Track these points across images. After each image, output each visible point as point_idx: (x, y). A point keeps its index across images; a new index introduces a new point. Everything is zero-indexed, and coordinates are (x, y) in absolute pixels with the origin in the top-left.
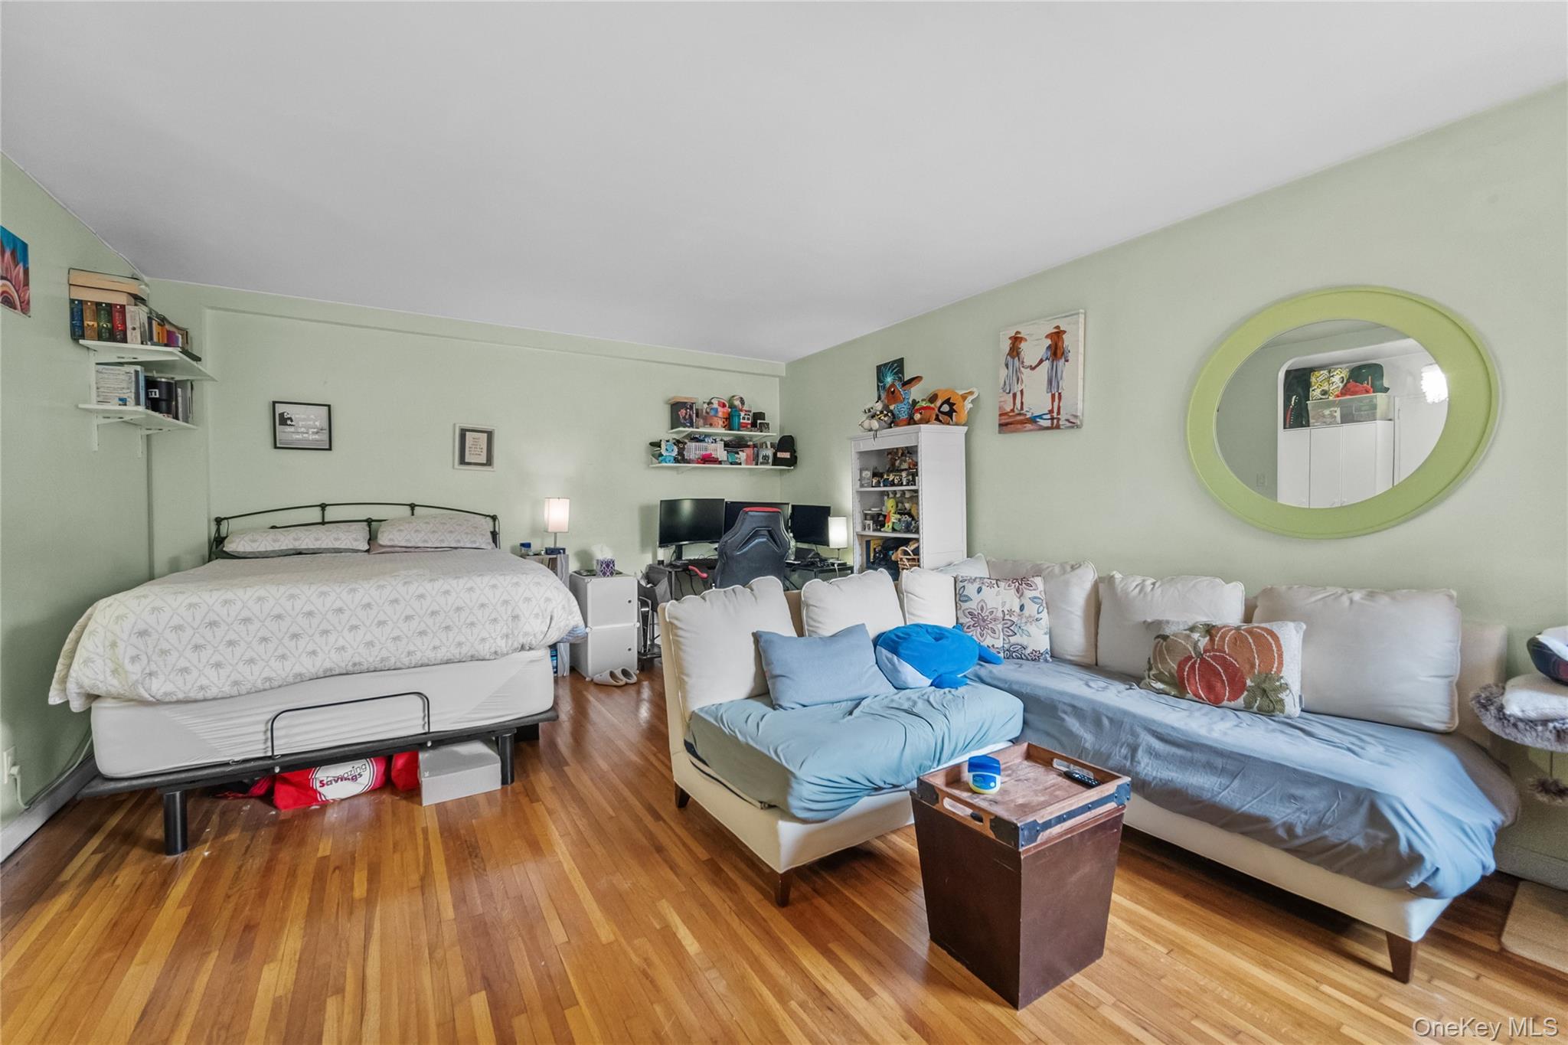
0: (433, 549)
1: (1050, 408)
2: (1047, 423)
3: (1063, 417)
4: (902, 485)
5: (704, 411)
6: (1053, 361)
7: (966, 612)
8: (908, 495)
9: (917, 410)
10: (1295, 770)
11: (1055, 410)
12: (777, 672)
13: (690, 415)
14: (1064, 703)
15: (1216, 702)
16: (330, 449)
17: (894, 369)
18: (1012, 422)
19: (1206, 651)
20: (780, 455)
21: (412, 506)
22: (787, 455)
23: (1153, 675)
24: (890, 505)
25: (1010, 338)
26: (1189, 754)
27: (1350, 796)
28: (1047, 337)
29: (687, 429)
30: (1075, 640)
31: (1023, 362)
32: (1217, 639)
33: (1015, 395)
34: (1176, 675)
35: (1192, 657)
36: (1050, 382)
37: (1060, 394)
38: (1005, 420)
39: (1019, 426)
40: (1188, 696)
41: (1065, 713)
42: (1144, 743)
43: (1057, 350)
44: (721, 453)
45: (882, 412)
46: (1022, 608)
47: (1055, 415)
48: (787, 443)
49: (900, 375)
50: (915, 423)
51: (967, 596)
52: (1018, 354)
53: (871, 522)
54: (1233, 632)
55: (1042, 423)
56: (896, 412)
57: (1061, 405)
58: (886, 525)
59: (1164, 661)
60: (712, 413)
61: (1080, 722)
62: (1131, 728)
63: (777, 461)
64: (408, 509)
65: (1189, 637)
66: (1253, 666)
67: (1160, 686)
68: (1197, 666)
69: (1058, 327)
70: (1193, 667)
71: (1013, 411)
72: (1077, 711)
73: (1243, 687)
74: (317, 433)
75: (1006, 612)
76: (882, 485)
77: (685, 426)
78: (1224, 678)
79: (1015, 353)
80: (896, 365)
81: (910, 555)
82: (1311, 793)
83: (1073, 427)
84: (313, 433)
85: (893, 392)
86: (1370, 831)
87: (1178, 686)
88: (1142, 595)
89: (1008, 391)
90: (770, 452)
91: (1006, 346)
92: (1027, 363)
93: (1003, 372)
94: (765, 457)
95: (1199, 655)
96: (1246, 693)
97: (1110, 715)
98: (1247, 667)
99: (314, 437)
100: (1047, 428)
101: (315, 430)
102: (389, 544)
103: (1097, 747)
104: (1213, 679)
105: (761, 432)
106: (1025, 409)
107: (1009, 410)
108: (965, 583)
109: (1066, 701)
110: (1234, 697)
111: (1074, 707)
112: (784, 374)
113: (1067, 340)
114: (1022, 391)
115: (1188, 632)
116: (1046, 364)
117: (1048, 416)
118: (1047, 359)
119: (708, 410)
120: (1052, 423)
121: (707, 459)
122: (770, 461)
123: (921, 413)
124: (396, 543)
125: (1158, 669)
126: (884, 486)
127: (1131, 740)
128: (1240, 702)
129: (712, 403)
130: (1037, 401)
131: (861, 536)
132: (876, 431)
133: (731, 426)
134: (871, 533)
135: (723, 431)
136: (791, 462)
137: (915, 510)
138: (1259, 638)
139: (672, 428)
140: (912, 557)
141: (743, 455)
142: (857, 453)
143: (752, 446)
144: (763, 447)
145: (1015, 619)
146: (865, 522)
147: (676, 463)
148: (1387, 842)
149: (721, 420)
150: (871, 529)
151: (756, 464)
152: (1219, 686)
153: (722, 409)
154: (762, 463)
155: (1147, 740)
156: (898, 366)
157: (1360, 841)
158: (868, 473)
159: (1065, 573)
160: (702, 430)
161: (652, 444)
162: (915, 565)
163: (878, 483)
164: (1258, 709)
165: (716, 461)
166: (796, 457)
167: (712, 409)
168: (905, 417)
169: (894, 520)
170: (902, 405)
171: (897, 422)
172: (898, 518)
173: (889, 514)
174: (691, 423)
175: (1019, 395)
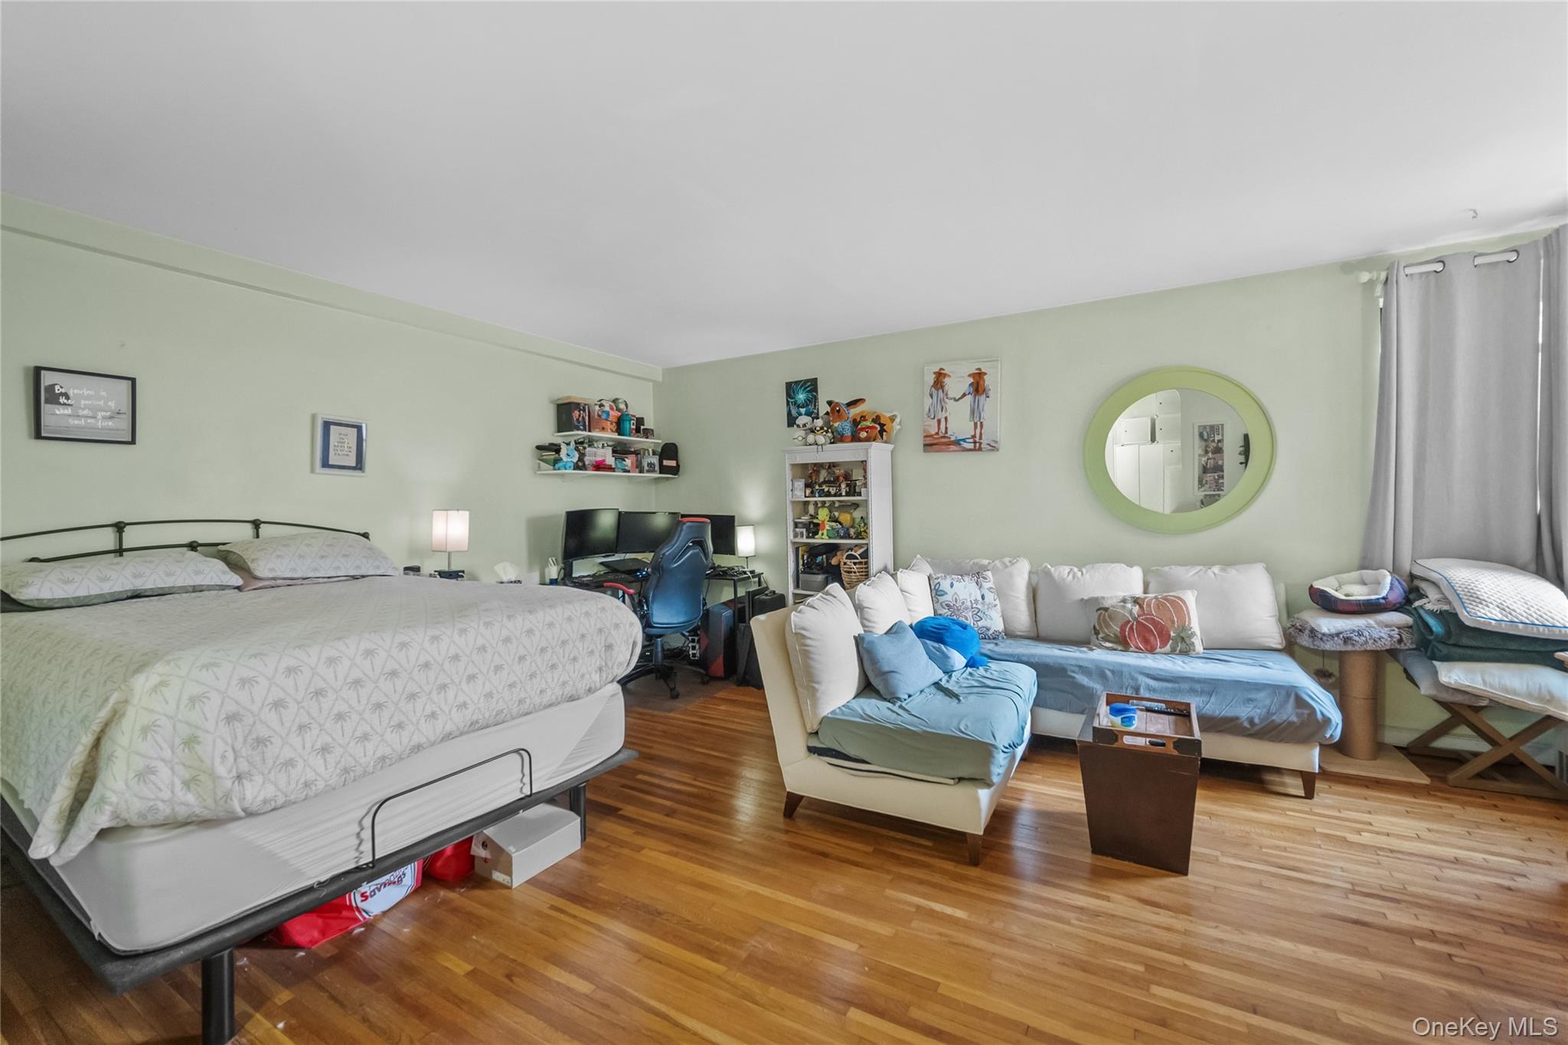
0: (325, 580)
1: (973, 434)
3: (984, 442)
4: (841, 495)
5: (596, 413)
6: (975, 396)
7: (944, 604)
8: (837, 505)
9: (862, 429)
10: (1248, 683)
11: (978, 435)
12: (886, 669)
13: (583, 417)
14: (1072, 665)
15: (1151, 650)
16: (133, 442)
17: (808, 387)
18: (936, 443)
19: (1139, 616)
20: (666, 463)
21: (256, 524)
22: (673, 463)
23: (1102, 638)
24: (823, 515)
25: (934, 373)
26: (1177, 685)
27: (1283, 692)
28: (970, 375)
29: (580, 432)
30: (1022, 619)
31: (947, 394)
32: (1145, 606)
33: (939, 421)
34: (1119, 635)
35: (1130, 621)
36: (973, 412)
37: (981, 423)
38: (929, 441)
39: (943, 447)
40: (1131, 649)
42: (1143, 684)
43: (978, 386)
44: (610, 460)
45: (822, 428)
46: (983, 597)
47: (977, 439)
48: (669, 451)
49: (814, 394)
50: (860, 440)
51: (942, 591)
52: (942, 387)
53: (804, 530)
54: (1154, 600)
55: (965, 445)
56: (840, 429)
57: (983, 432)
58: (820, 533)
59: (1108, 626)
60: (604, 416)
61: (1087, 677)
62: (1130, 674)
63: (663, 469)
64: (249, 528)
65: (1124, 607)
66: (1173, 622)
67: (1108, 644)
68: (1135, 627)
69: (979, 369)
70: (1131, 628)
71: (937, 434)
72: (1083, 670)
73: (1169, 637)
74: (111, 418)
75: (973, 602)
76: (817, 495)
77: (578, 429)
78: (1155, 633)
79: (939, 385)
80: (809, 384)
81: (858, 559)
82: (1261, 695)
83: (994, 450)
84: (104, 418)
85: (839, 411)
86: (1299, 711)
87: (1122, 643)
88: (1076, 579)
89: (932, 417)
90: (655, 460)
91: (930, 379)
92: (951, 395)
93: (928, 401)
94: (651, 465)
95: (1136, 619)
96: (1171, 641)
97: (1111, 668)
98: (1170, 623)
99: (105, 424)
100: (970, 450)
101: (108, 414)
102: (271, 576)
104: (1147, 635)
105: (647, 438)
106: (949, 433)
107: (934, 433)
108: (939, 580)
109: (1073, 663)
110: (1164, 644)
112: (661, 380)
113: (988, 380)
114: (946, 418)
115: (1122, 604)
116: (969, 398)
117: (971, 440)
118: (970, 393)
119: (600, 413)
120: (975, 446)
121: (599, 466)
122: (657, 468)
123: (867, 432)
124: (279, 574)
125: (1104, 632)
126: (820, 496)
127: (1132, 683)
128: (1168, 648)
129: (604, 406)
130: (960, 424)
131: (794, 543)
132: (822, 445)
133: (619, 431)
134: (805, 540)
135: (615, 436)
136: (675, 471)
137: (845, 518)
138: (1173, 603)
139: (559, 431)
140: (860, 560)
141: (629, 462)
142: (793, 466)
143: (636, 453)
144: (646, 454)
145: (980, 607)
146: (797, 530)
147: (574, 469)
148: (1309, 715)
149: (611, 424)
150: (805, 537)
151: (641, 472)
152: (1152, 638)
153: (611, 413)
154: (648, 471)
155: (1144, 681)
156: (811, 386)
157: (1294, 718)
158: (800, 484)
159: (1007, 567)
160: (595, 434)
161: (539, 448)
162: (862, 568)
163: (812, 494)
164: (1180, 651)
165: (610, 468)
166: (678, 465)
167: (603, 412)
168: (850, 434)
169: (827, 527)
170: (846, 423)
171: (838, 438)
172: (831, 526)
173: (823, 522)
174: (584, 425)
175: (943, 421)
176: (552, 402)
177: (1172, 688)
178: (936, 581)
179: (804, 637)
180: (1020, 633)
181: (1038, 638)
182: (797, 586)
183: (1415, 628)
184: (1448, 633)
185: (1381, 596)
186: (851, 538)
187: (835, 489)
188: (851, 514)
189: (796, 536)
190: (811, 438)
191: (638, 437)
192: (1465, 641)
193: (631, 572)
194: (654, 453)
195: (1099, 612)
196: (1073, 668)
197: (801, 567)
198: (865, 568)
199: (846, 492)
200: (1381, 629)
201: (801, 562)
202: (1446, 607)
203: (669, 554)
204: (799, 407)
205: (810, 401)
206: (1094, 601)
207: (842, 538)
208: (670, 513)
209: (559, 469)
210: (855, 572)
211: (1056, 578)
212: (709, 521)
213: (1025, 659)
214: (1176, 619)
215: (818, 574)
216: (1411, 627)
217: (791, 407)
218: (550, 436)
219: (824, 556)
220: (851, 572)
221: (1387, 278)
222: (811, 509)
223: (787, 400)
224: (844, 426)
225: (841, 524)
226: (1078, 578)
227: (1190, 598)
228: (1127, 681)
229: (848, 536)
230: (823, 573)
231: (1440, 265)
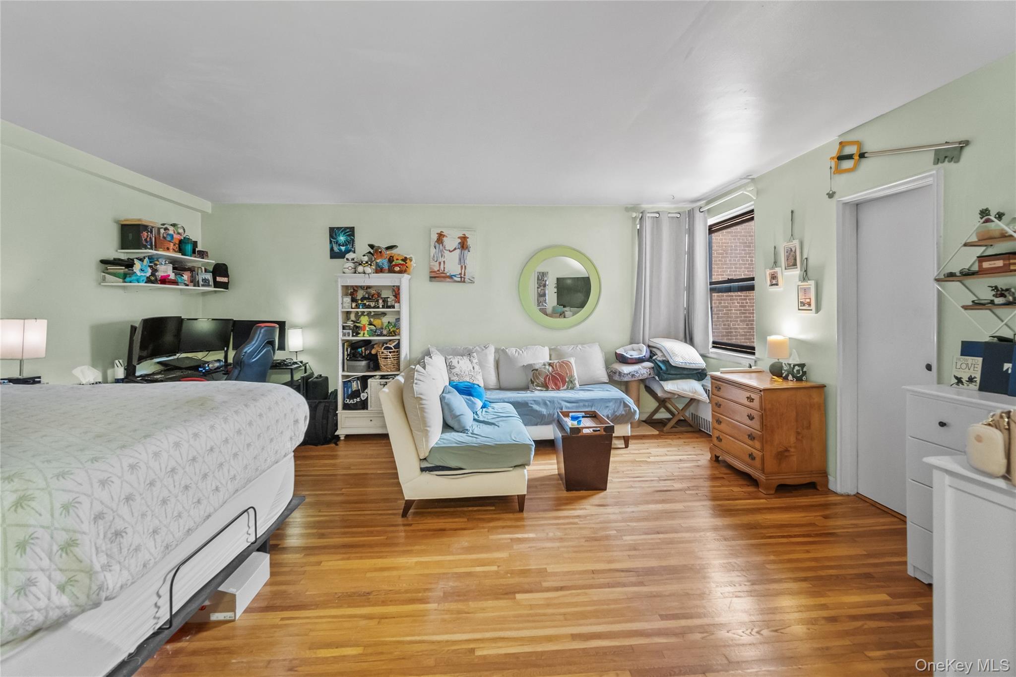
1: (460, 272)
2: (459, 279)
3: (467, 277)
4: (378, 308)
5: (161, 235)
6: (462, 250)
7: (455, 374)
8: (372, 314)
9: (396, 265)
10: (606, 399)
11: (463, 273)
13: (150, 238)
15: (558, 389)
17: (347, 232)
18: (437, 276)
19: (552, 372)
20: (219, 279)
22: (225, 280)
23: (536, 385)
24: (363, 321)
25: (437, 234)
26: (577, 404)
27: (619, 401)
28: (459, 238)
30: (492, 380)
31: (445, 247)
32: (555, 367)
33: (440, 263)
34: (544, 383)
35: (548, 375)
36: (460, 260)
37: (465, 266)
38: (433, 274)
39: (442, 279)
40: (550, 389)
41: (532, 404)
42: (564, 406)
43: (463, 244)
44: (171, 275)
45: (367, 262)
46: (473, 368)
47: (463, 276)
48: (220, 270)
49: (353, 238)
50: (395, 272)
51: (453, 366)
52: (442, 243)
53: (351, 331)
54: (558, 364)
55: (455, 279)
56: (381, 264)
57: (466, 271)
58: (362, 333)
59: (538, 378)
60: (169, 238)
61: (538, 406)
63: (217, 285)
65: (545, 368)
66: (567, 374)
67: (539, 388)
68: (551, 378)
69: (464, 235)
70: (549, 378)
71: (439, 271)
72: (536, 402)
73: (566, 382)
75: (469, 371)
76: (361, 307)
77: (146, 248)
78: (560, 380)
79: (440, 242)
80: (348, 230)
81: (392, 349)
82: (611, 404)
83: (472, 283)
85: (381, 252)
86: (625, 409)
87: (546, 387)
89: (436, 260)
90: (209, 277)
91: (435, 237)
92: (447, 248)
93: (433, 251)
94: (205, 280)
95: (551, 374)
96: (566, 384)
97: (549, 400)
98: (566, 374)
100: (458, 282)
103: (548, 413)
104: (556, 381)
105: (203, 258)
106: (446, 271)
107: (436, 270)
108: (452, 360)
110: (564, 385)
111: (535, 401)
112: (210, 212)
113: (470, 242)
114: (444, 262)
115: (544, 366)
116: (458, 251)
117: (459, 276)
118: (458, 248)
119: (165, 235)
120: (461, 279)
121: (164, 280)
122: (211, 283)
123: (399, 267)
125: (537, 382)
126: (363, 308)
127: (559, 406)
128: (566, 386)
129: (168, 230)
130: (452, 265)
131: (343, 340)
132: (368, 274)
133: (181, 250)
134: (351, 338)
135: (179, 255)
136: (225, 286)
137: (377, 322)
138: (566, 364)
139: (122, 249)
140: (394, 350)
141: (186, 276)
142: (343, 286)
143: (191, 270)
144: (200, 271)
145: (472, 374)
146: (344, 331)
147: (146, 282)
148: (629, 410)
149: (174, 245)
150: (351, 336)
151: (195, 286)
152: (558, 383)
153: (175, 236)
154: (203, 285)
155: (564, 404)
156: (350, 232)
157: (623, 413)
158: (348, 299)
159: (483, 350)
160: (161, 252)
161: (103, 262)
162: (395, 355)
163: (357, 307)
164: (571, 388)
165: (175, 282)
166: (229, 282)
167: (168, 234)
168: (387, 268)
169: (367, 329)
170: (384, 261)
171: (379, 270)
172: (369, 328)
173: (364, 325)
174: (151, 245)
175: (442, 263)
176: (117, 222)
178: (450, 361)
179: (421, 399)
180: (492, 387)
181: (500, 388)
182: (343, 370)
183: (655, 368)
184: (667, 369)
185: (643, 355)
186: (384, 336)
187: (374, 303)
188: (381, 319)
189: (344, 335)
190: (360, 269)
191: (195, 257)
192: (672, 372)
193: (195, 368)
194: (206, 271)
195: (533, 372)
196: (532, 402)
197: (346, 357)
198: (397, 355)
199: (383, 306)
200: (643, 370)
201: (346, 353)
202: (664, 359)
203: (250, 352)
204: (340, 245)
205: (349, 242)
206: (530, 366)
207: (378, 335)
208: (213, 319)
209: (130, 282)
210: (390, 358)
211: (510, 355)
212: (278, 326)
213: (506, 400)
214: (568, 372)
215: (363, 361)
216: (653, 368)
217: (334, 244)
218: (113, 252)
219: (363, 348)
220: (387, 358)
221: (642, 217)
222: (353, 317)
223: (330, 239)
224: (383, 262)
225: (375, 326)
226: (521, 355)
227: (572, 360)
228: (556, 405)
229: (381, 335)
230: (365, 360)
231: (658, 214)
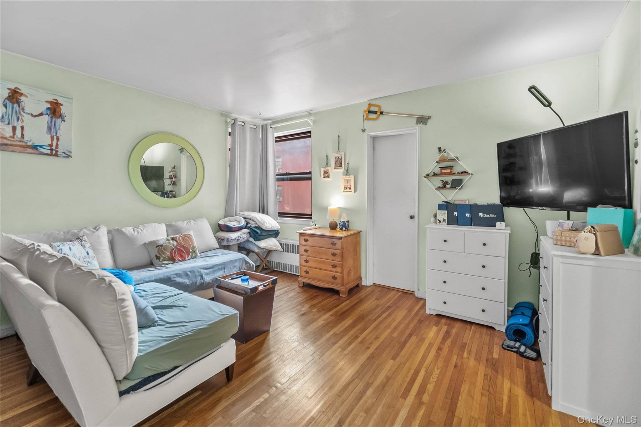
1: (50, 143)
2: (49, 152)
11: (54, 145)
14: (173, 275)
15: (184, 260)
18: (12, 145)
19: (177, 245)
23: (162, 260)
25: (9, 89)
26: (213, 269)
28: (47, 102)
31: (22, 109)
32: (178, 241)
33: (14, 128)
34: (170, 256)
35: (173, 249)
36: (50, 128)
37: (58, 137)
39: (20, 149)
40: (176, 261)
41: (174, 278)
43: (55, 111)
46: (87, 253)
47: (54, 148)
52: (17, 102)
57: (59, 143)
59: (164, 253)
61: (181, 278)
62: (197, 270)
65: (169, 243)
66: (190, 245)
67: (166, 262)
68: (176, 251)
69: (56, 100)
70: (175, 252)
71: (12, 137)
72: (178, 275)
73: (190, 252)
75: (84, 257)
78: (184, 252)
79: (14, 100)
83: (68, 157)
86: (246, 265)
87: (172, 260)
88: (139, 233)
89: (7, 123)
95: (176, 247)
96: (190, 254)
97: (189, 270)
98: (189, 246)
103: (191, 282)
104: (181, 253)
108: (61, 247)
109: (173, 274)
110: (188, 256)
111: (176, 274)
114: (22, 127)
115: (168, 241)
118: (47, 114)
120: (52, 152)
125: (162, 257)
127: (199, 274)
128: (190, 257)
138: (188, 237)
145: (88, 260)
148: (249, 265)
152: (184, 254)
155: (203, 271)
159: (94, 232)
164: (194, 257)
177: (213, 271)
183: (251, 232)
184: (261, 232)
185: (243, 224)
192: (264, 234)
195: (158, 248)
196: (173, 276)
200: (243, 235)
202: (256, 226)
206: (152, 243)
211: (128, 234)
213: (148, 280)
214: (191, 244)
216: (249, 233)
221: (234, 123)
226: (141, 233)
227: (192, 233)
228: (197, 274)
231: (243, 123)
